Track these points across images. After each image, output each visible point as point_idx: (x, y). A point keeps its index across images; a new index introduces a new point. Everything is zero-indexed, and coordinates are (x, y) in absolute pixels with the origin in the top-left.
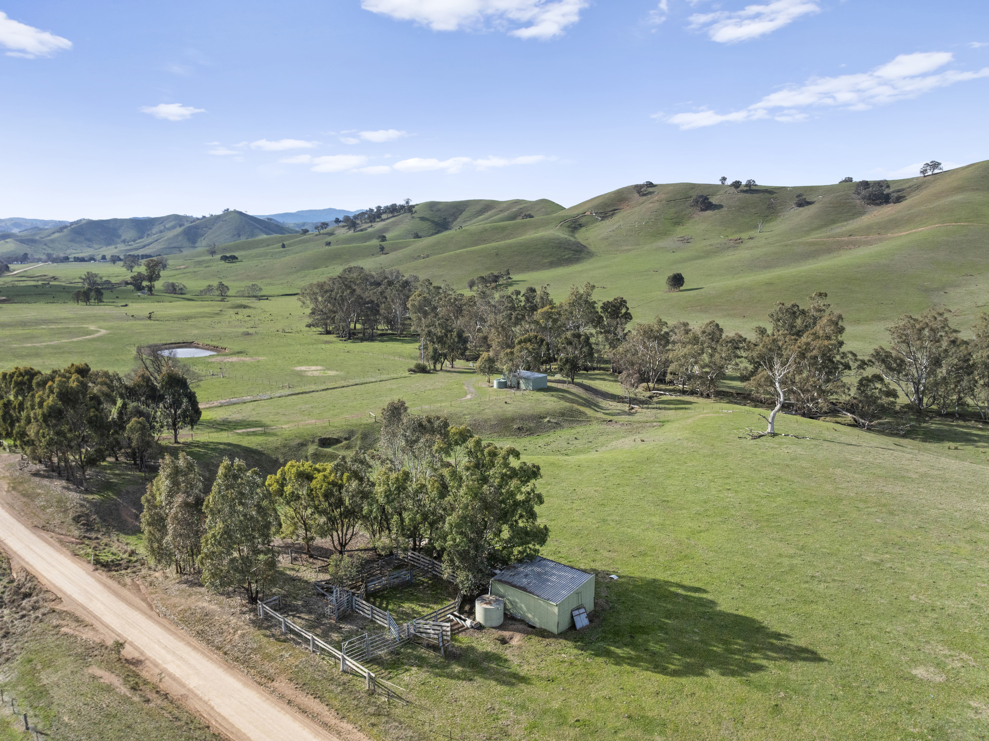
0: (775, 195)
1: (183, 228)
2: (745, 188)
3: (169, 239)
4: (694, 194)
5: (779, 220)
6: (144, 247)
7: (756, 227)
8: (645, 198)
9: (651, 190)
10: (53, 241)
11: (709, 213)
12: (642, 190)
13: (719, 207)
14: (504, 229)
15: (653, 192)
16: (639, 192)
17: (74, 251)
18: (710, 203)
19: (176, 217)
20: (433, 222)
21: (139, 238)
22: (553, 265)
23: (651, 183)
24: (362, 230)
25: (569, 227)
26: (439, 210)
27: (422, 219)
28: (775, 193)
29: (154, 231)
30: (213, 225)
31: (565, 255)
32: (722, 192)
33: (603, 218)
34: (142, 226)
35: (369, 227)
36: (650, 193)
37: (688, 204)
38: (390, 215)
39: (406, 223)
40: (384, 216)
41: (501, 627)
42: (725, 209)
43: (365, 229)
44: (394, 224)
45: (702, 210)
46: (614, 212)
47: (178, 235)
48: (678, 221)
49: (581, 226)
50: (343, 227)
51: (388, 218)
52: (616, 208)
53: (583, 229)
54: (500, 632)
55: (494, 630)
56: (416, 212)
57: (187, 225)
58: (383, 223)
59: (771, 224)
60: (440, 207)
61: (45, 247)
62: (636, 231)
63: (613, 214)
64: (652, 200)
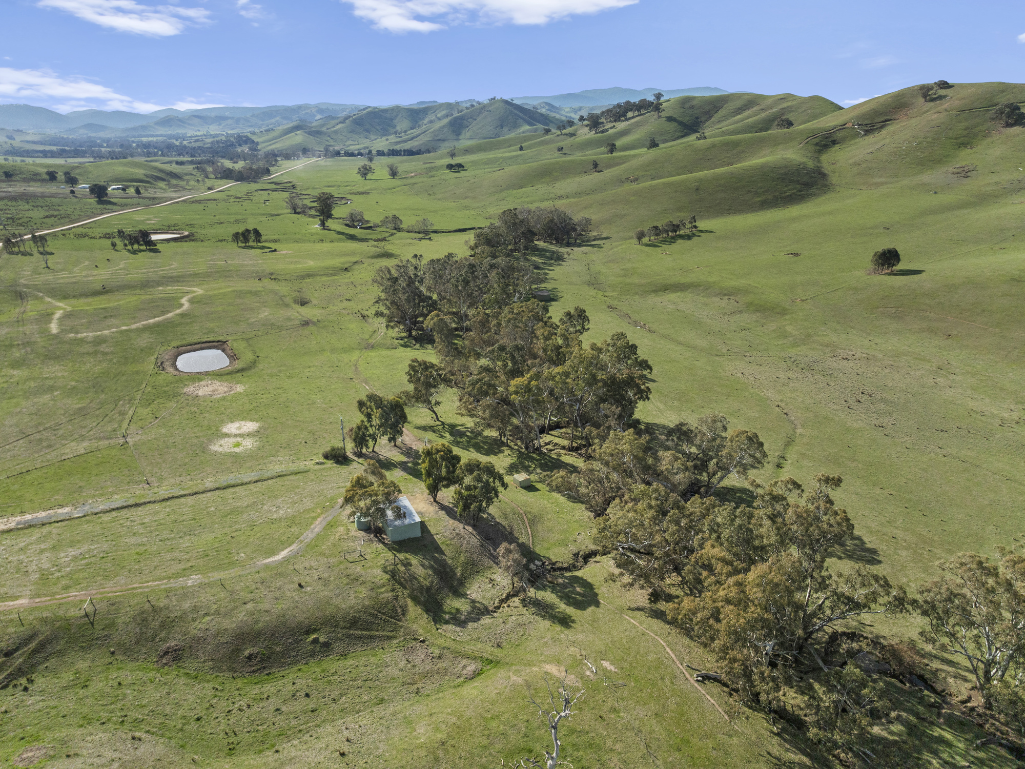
1: (451, 118)
3: (434, 131)
4: (1004, 100)
6: (412, 139)
8: (932, 104)
9: (943, 92)
10: (336, 132)
12: (930, 93)
14: (736, 144)
15: (945, 97)
16: (925, 96)
17: (354, 143)
18: (1023, 115)
19: (447, 106)
20: (681, 123)
21: (411, 129)
22: (765, 205)
23: (946, 83)
24: (603, 132)
25: (817, 144)
26: (692, 107)
27: (670, 119)
29: (426, 121)
30: (478, 115)
31: (786, 192)
33: (867, 132)
34: (416, 114)
35: (611, 128)
36: (941, 98)
37: (988, 115)
38: (637, 113)
39: (650, 124)
40: (630, 114)
43: (607, 130)
44: (638, 125)
45: (1008, 125)
46: (884, 124)
47: (443, 127)
48: (965, 142)
49: (834, 143)
50: (587, 126)
51: (633, 117)
52: (888, 118)
53: (837, 147)
56: (664, 110)
57: (456, 115)
58: (627, 123)
60: (694, 103)
61: (328, 138)
62: (900, 156)
63: (882, 127)
64: (939, 109)
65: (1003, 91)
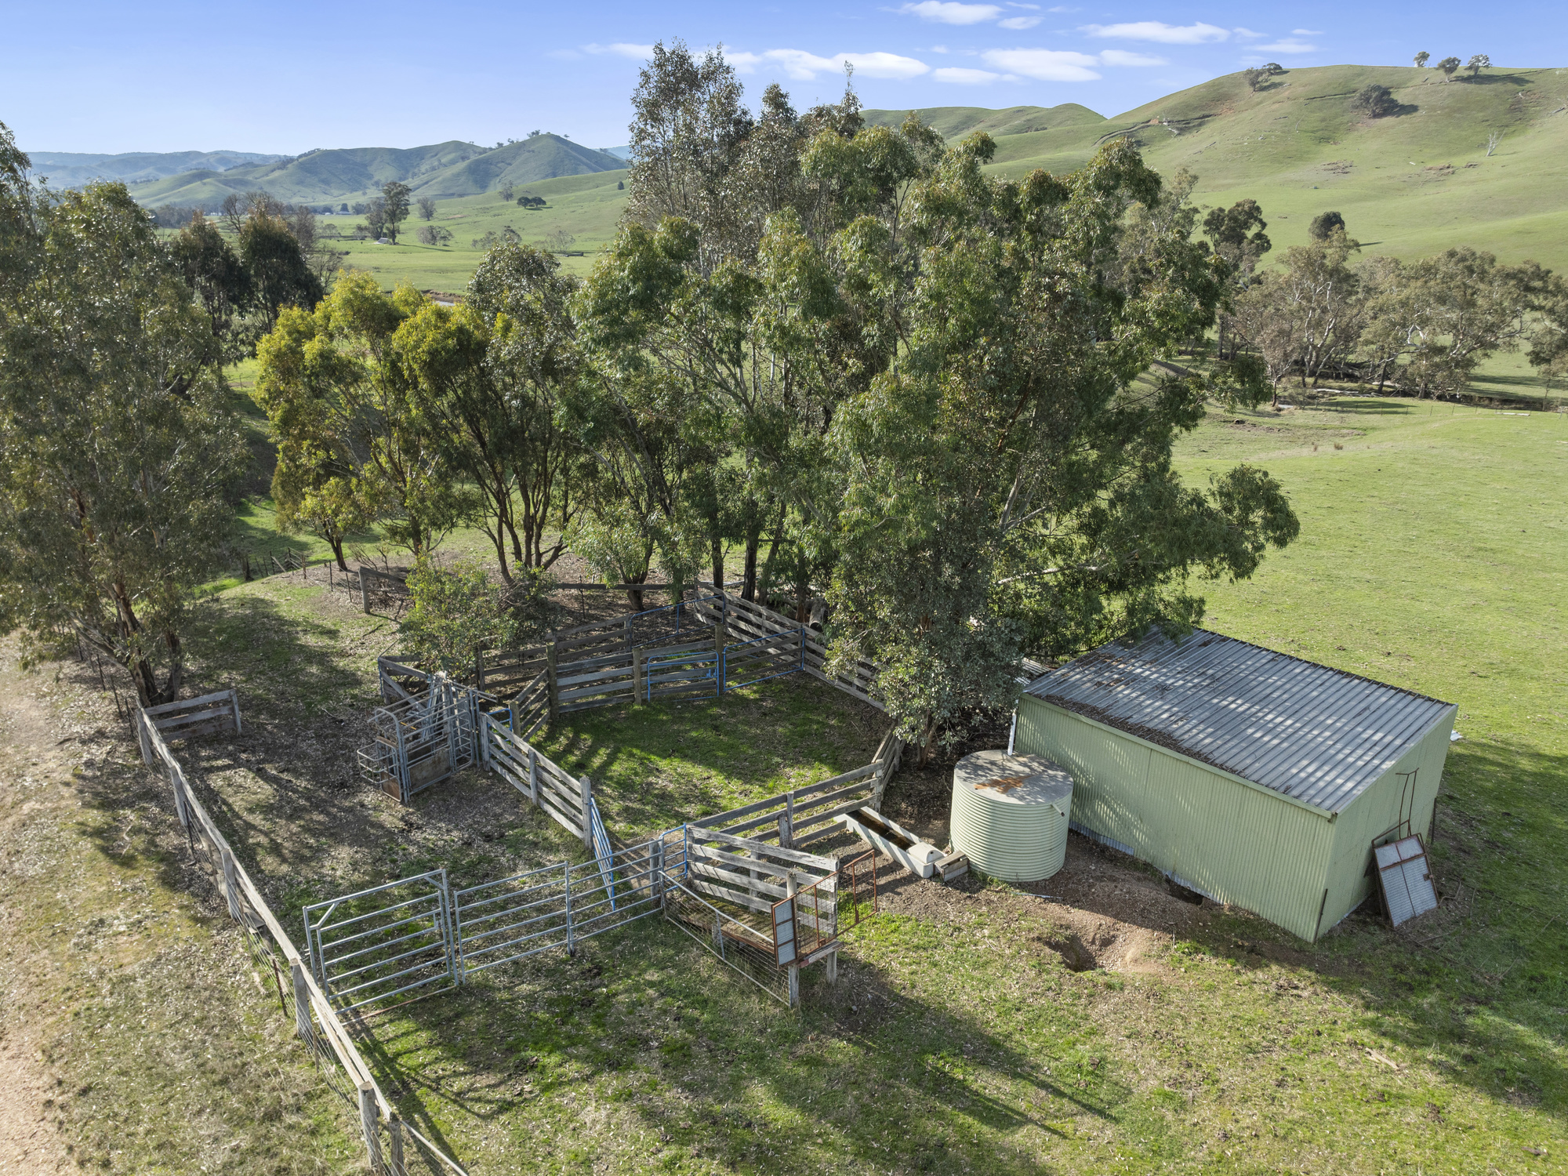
0: (1528, 86)
1: (467, 162)
2: (1466, 74)
3: (444, 180)
4: (1362, 85)
5: (1531, 133)
7: (1483, 146)
8: (1264, 94)
9: (1276, 79)
10: (272, 183)
11: (1388, 120)
12: (1261, 79)
13: (1412, 109)
15: (1281, 84)
16: (1253, 84)
18: (1393, 101)
19: (457, 145)
23: (1278, 67)
28: (1528, 82)
29: (423, 168)
30: (514, 158)
32: (1418, 81)
33: (1182, 131)
36: (1274, 85)
37: (1348, 103)
41: (1055, 888)
42: (1421, 112)
45: (1376, 116)
46: (1203, 119)
47: (458, 175)
48: (1325, 136)
52: (1206, 113)
54: (1054, 909)
55: (1029, 897)
57: (473, 157)
59: (1514, 140)
62: (1244, 153)
63: (1200, 125)
64: (1277, 98)
65: (1359, 75)
